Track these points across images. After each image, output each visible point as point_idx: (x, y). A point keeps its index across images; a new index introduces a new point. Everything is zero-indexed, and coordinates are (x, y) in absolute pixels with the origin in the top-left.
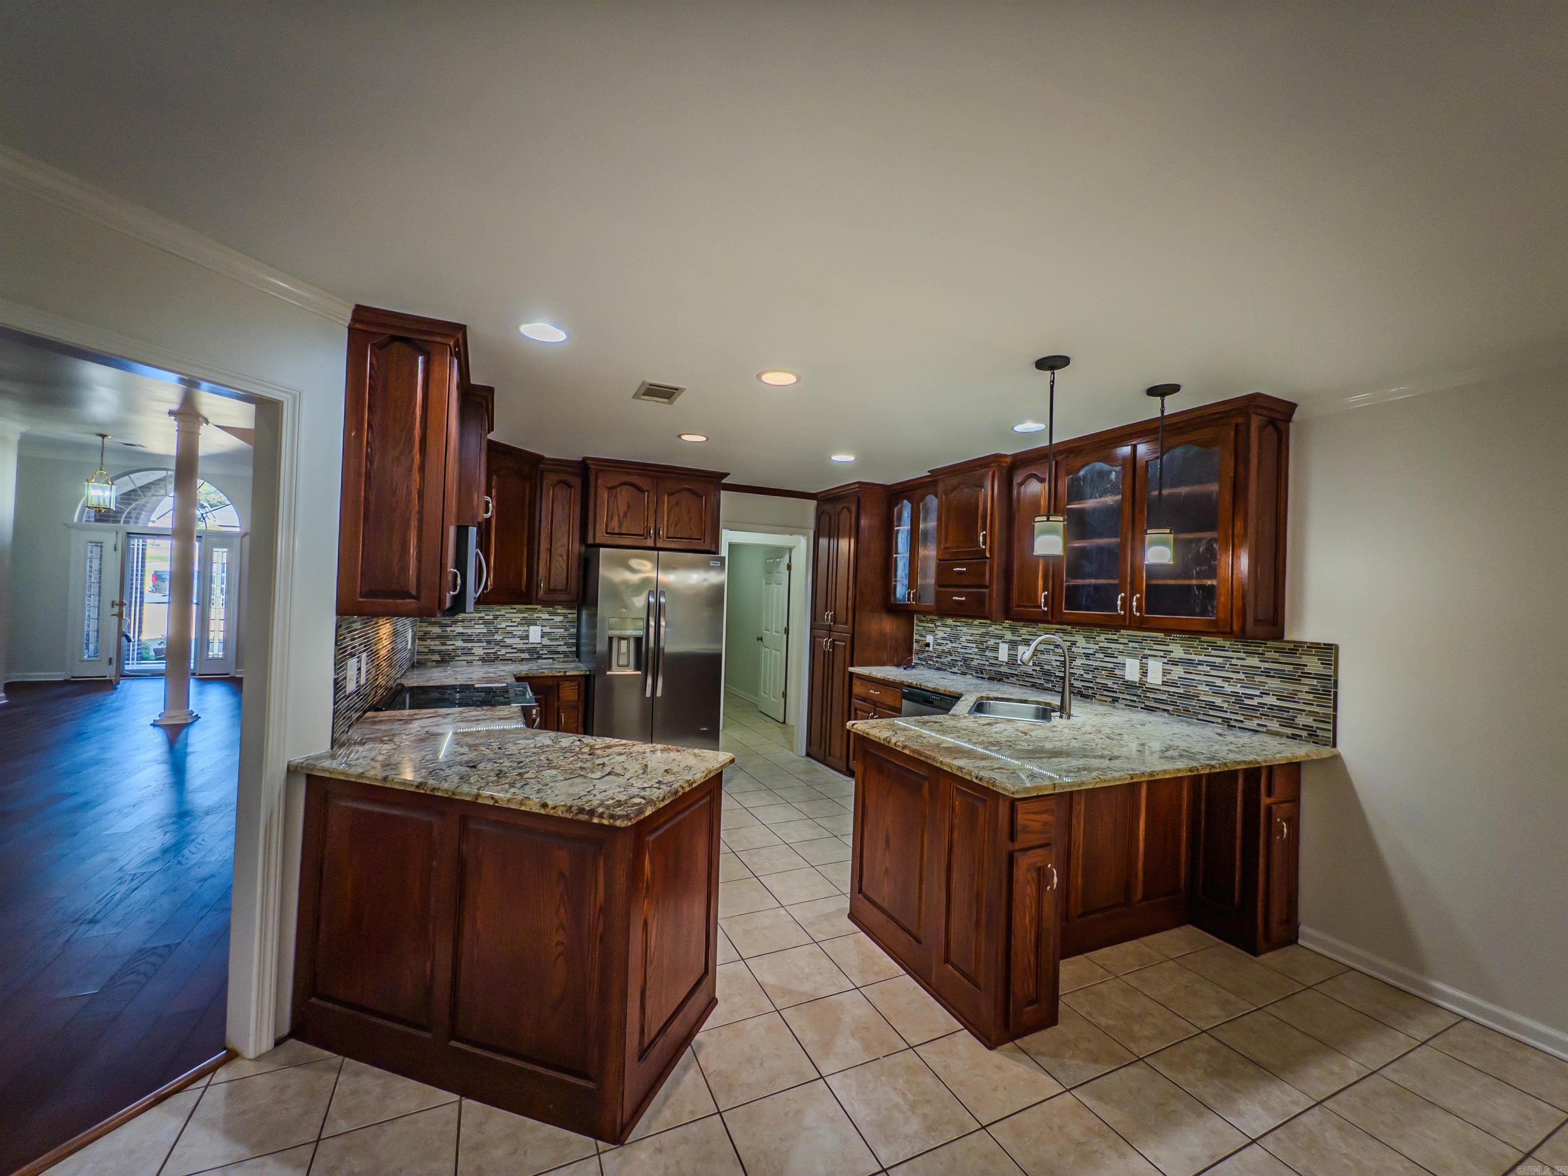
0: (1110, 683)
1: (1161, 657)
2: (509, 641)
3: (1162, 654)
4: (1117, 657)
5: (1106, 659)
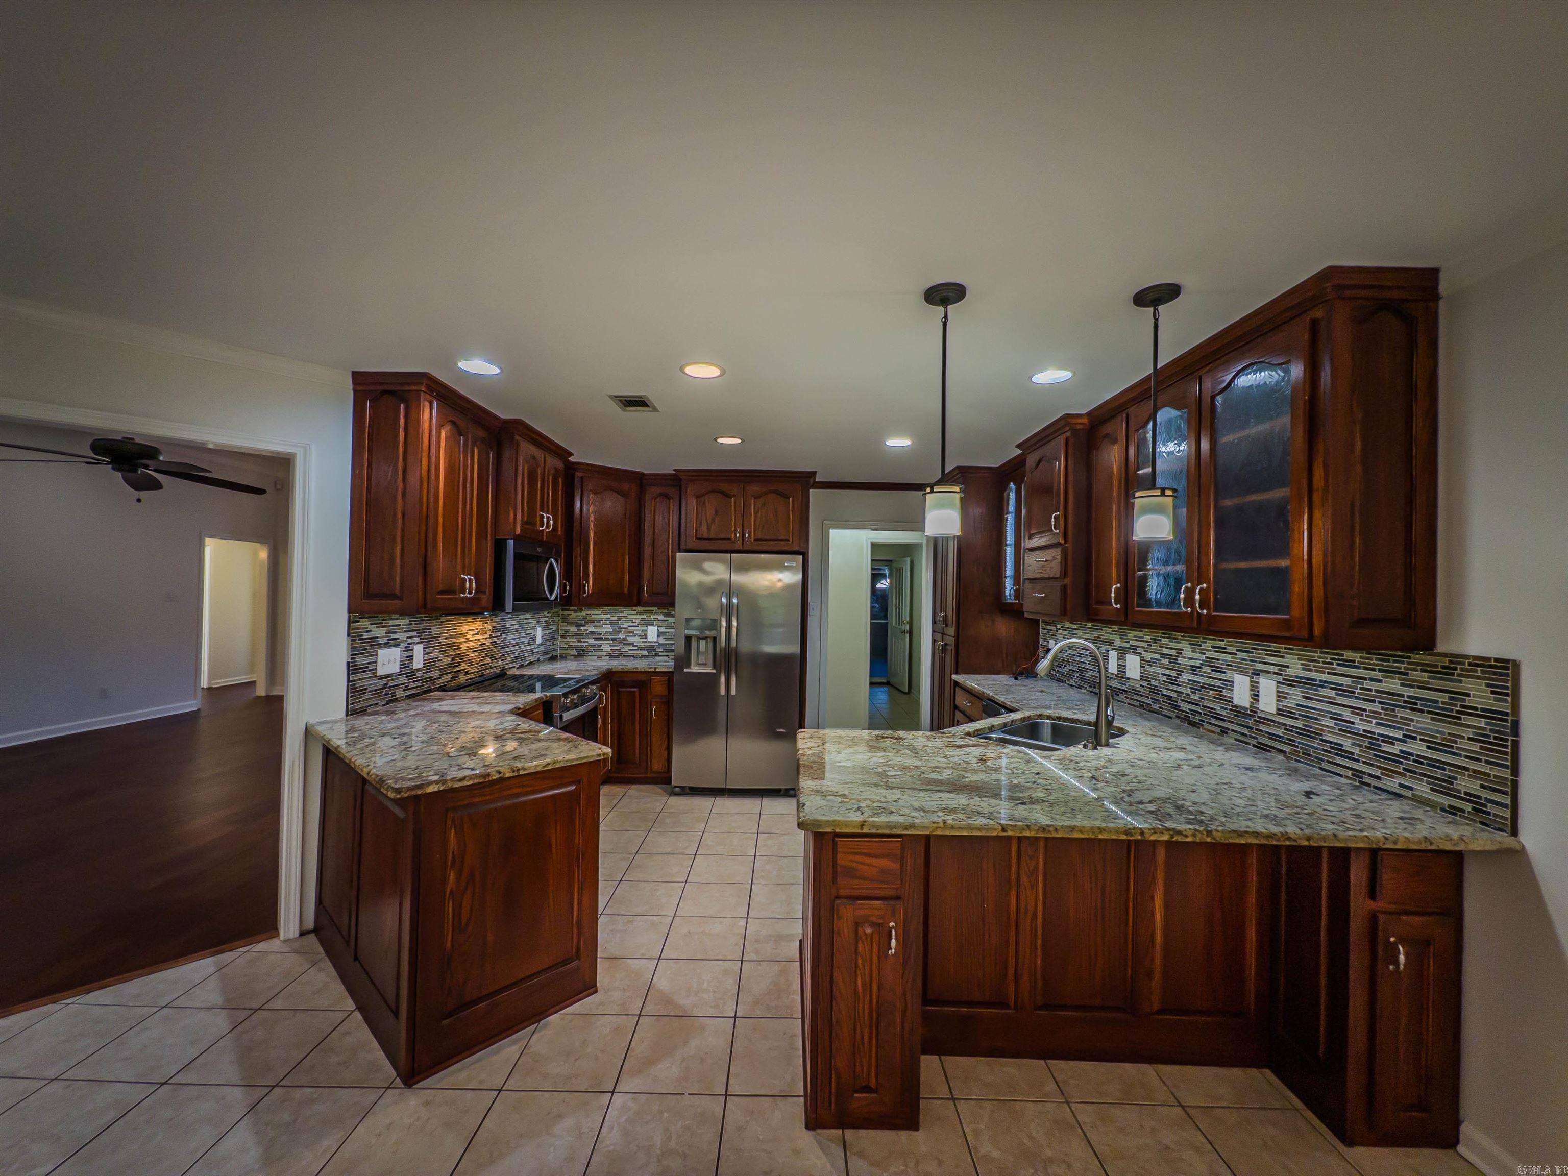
0: (1218, 708)
2: (631, 639)
4: (1224, 673)
5: (1215, 675)
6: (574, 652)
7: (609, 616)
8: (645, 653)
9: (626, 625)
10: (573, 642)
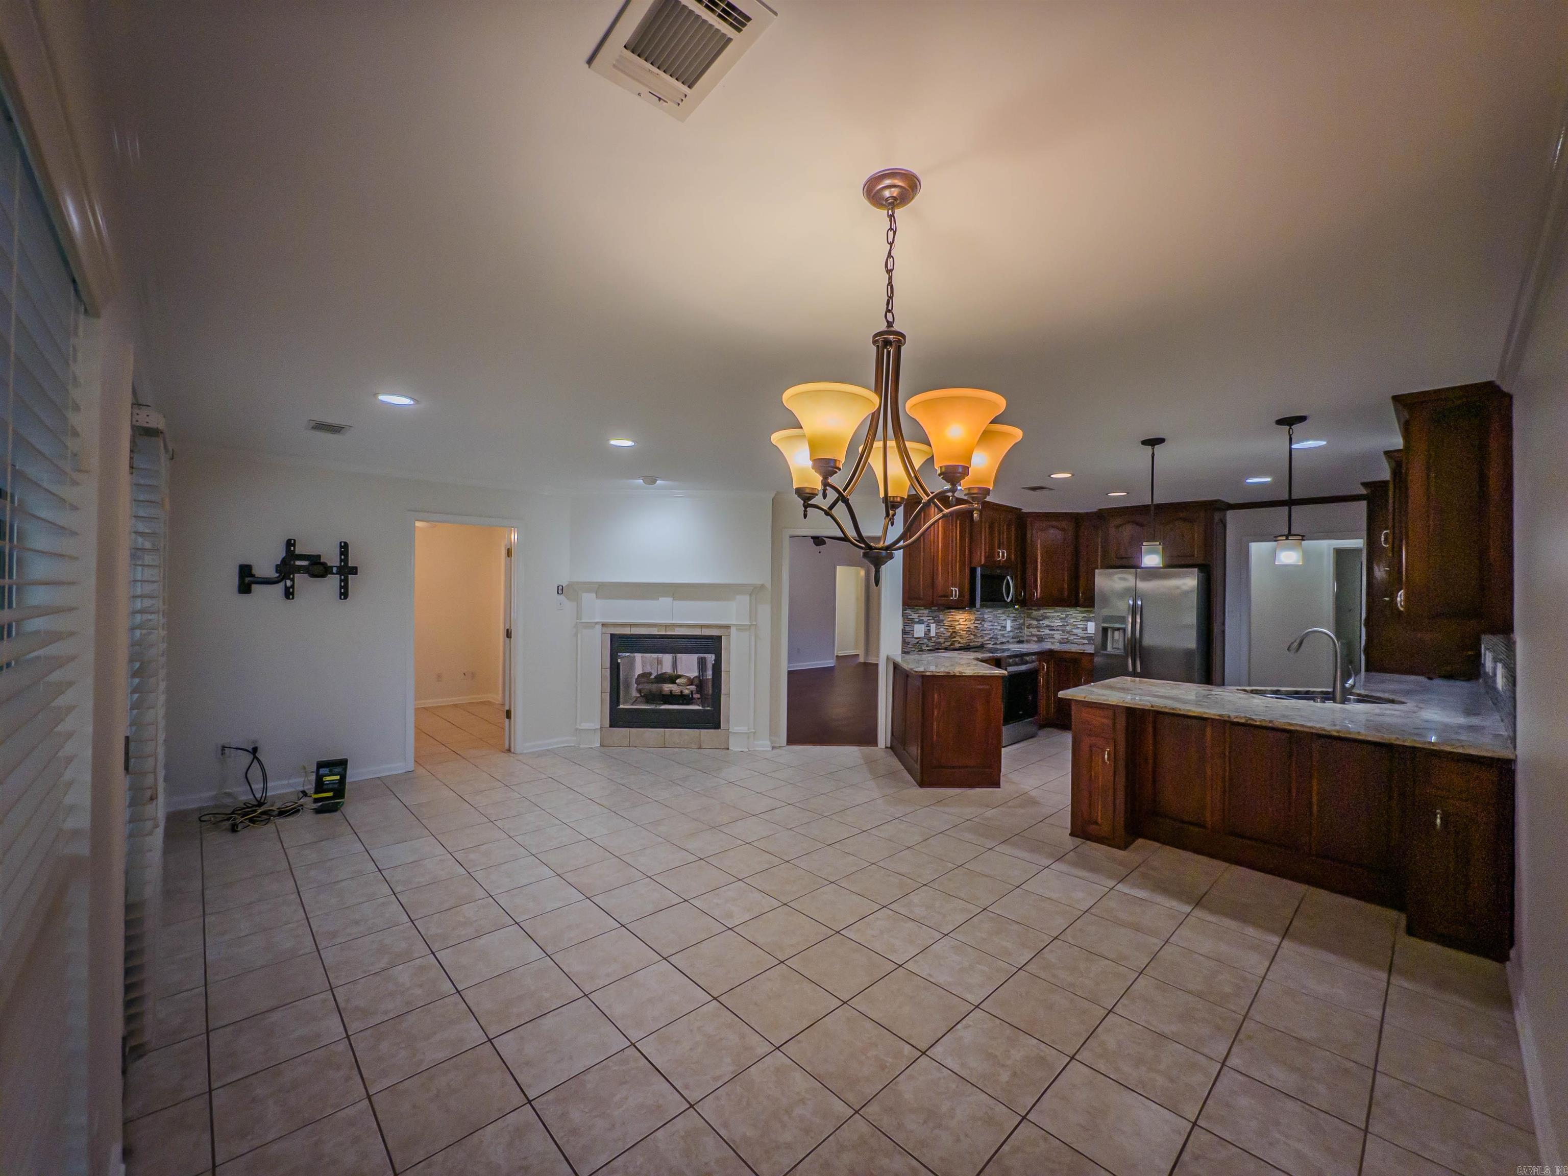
2: (1075, 631)
6: (1035, 639)
7: (1059, 614)
8: (1086, 641)
9: (1072, 621)
10: (1034, 631)
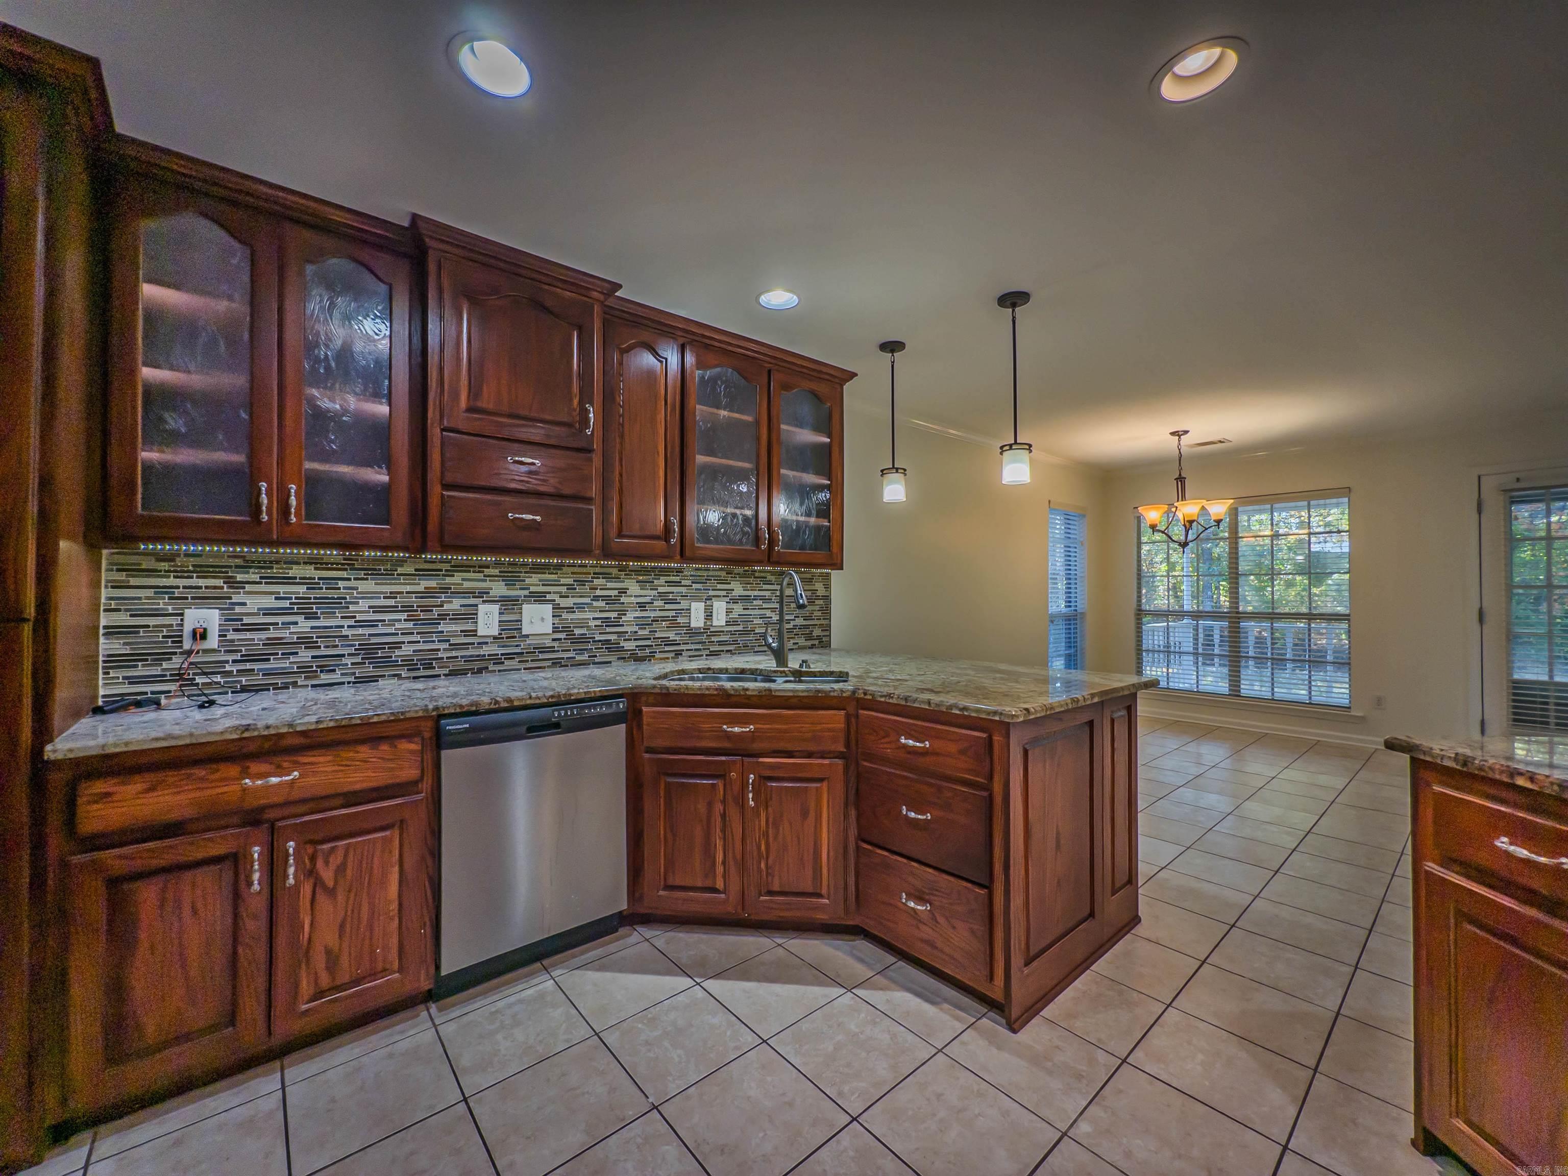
0: (672, 635)
1: (724, 596)
3: (724, 593)
4: (680, 603)
5: (667, 607)
